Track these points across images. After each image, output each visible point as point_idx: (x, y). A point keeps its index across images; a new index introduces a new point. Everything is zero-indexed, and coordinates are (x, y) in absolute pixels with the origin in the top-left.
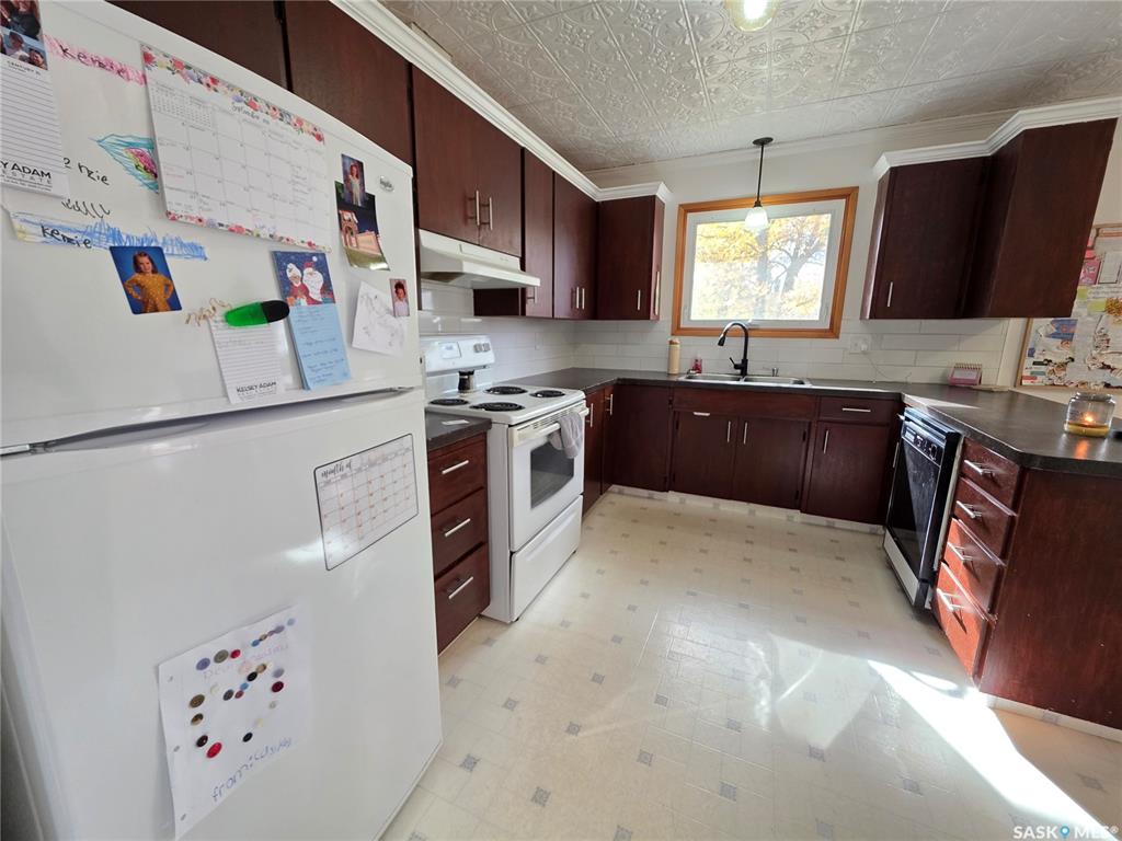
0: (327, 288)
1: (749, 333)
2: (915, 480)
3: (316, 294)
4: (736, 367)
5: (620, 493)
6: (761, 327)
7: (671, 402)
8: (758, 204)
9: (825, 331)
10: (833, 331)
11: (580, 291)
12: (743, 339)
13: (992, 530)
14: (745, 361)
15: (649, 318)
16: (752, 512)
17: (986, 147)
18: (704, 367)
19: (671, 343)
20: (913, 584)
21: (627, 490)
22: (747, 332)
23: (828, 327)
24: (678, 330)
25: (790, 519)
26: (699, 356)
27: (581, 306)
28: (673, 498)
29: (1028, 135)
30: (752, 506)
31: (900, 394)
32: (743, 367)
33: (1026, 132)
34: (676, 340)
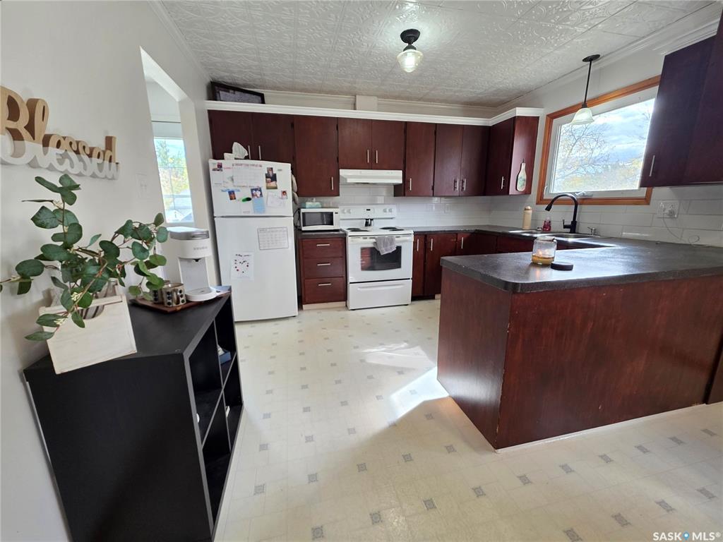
0: (261, 194)
3: (258, 196)
4: (565, 227)
6: (593, 197)
8: (584, 106)
9: (641, 199)
10: (646, 199)
11: (461, 181)
12: (574, 206)
14: (574, 223)
15: (508, 194)
22: (575, 201)
23: (644, 197)
24: (540, 200)
32: (571, 227)
34: (529, 207)
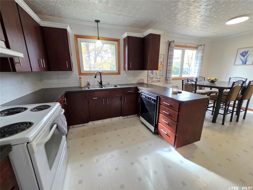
1: (101, 74)
2: (147, 106)
4: (100, 83)
5: (73, 128)
6: (103, 72)
7: (86, 96)
8: (99, 39)
9: (117, 73)
10: (119, 73)
11: (42, 60)
12: (100, 76)
13: (173, 116)
14: (101, 81)
15: (72, 71)
16: (111, 120)
17: (142, 36)
18: (90, 84)
19: (80, 78)
20: (152, 128)
21: (75, 126)
22: (100, 74)
23: (118, 72)
24: (80, 74)
25: (120, 119)
26: (89, 81)
27: (44, 66)
28: (90, 123)
29: (151, 35)
30: (111, 119)
31: (137, 87)
32: (101, 83)
33: (150, 34)
34: (81, 77)
